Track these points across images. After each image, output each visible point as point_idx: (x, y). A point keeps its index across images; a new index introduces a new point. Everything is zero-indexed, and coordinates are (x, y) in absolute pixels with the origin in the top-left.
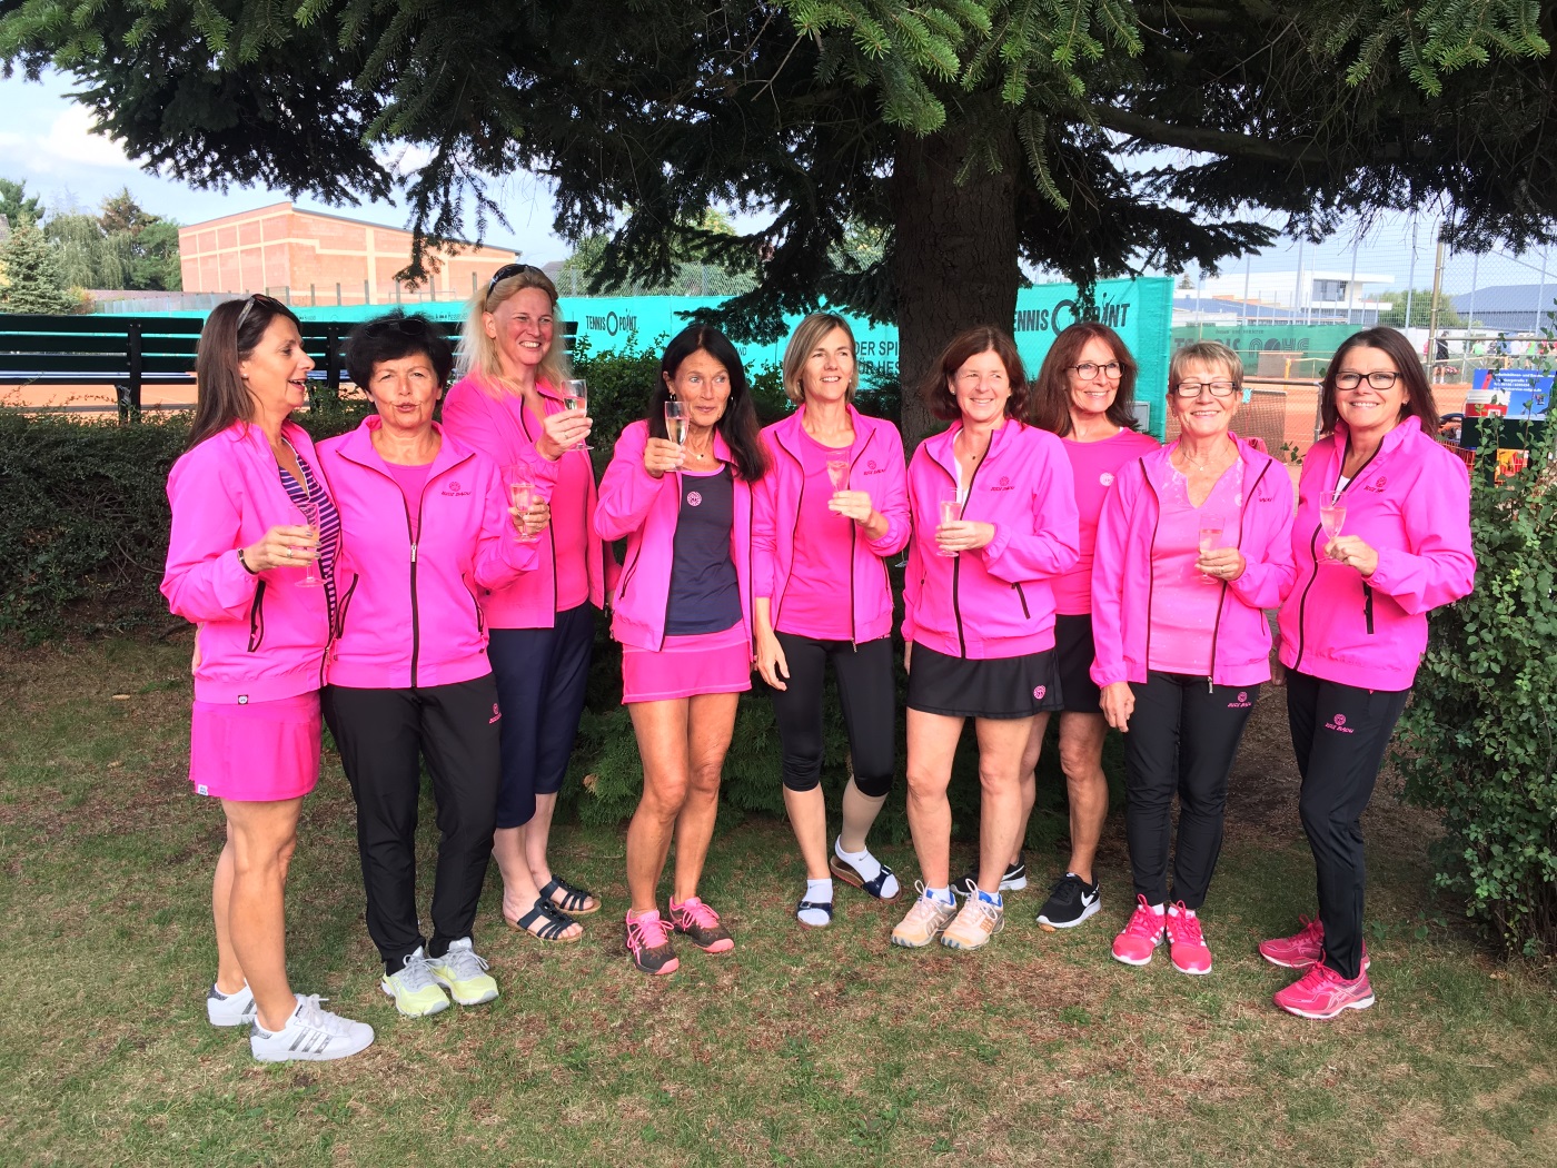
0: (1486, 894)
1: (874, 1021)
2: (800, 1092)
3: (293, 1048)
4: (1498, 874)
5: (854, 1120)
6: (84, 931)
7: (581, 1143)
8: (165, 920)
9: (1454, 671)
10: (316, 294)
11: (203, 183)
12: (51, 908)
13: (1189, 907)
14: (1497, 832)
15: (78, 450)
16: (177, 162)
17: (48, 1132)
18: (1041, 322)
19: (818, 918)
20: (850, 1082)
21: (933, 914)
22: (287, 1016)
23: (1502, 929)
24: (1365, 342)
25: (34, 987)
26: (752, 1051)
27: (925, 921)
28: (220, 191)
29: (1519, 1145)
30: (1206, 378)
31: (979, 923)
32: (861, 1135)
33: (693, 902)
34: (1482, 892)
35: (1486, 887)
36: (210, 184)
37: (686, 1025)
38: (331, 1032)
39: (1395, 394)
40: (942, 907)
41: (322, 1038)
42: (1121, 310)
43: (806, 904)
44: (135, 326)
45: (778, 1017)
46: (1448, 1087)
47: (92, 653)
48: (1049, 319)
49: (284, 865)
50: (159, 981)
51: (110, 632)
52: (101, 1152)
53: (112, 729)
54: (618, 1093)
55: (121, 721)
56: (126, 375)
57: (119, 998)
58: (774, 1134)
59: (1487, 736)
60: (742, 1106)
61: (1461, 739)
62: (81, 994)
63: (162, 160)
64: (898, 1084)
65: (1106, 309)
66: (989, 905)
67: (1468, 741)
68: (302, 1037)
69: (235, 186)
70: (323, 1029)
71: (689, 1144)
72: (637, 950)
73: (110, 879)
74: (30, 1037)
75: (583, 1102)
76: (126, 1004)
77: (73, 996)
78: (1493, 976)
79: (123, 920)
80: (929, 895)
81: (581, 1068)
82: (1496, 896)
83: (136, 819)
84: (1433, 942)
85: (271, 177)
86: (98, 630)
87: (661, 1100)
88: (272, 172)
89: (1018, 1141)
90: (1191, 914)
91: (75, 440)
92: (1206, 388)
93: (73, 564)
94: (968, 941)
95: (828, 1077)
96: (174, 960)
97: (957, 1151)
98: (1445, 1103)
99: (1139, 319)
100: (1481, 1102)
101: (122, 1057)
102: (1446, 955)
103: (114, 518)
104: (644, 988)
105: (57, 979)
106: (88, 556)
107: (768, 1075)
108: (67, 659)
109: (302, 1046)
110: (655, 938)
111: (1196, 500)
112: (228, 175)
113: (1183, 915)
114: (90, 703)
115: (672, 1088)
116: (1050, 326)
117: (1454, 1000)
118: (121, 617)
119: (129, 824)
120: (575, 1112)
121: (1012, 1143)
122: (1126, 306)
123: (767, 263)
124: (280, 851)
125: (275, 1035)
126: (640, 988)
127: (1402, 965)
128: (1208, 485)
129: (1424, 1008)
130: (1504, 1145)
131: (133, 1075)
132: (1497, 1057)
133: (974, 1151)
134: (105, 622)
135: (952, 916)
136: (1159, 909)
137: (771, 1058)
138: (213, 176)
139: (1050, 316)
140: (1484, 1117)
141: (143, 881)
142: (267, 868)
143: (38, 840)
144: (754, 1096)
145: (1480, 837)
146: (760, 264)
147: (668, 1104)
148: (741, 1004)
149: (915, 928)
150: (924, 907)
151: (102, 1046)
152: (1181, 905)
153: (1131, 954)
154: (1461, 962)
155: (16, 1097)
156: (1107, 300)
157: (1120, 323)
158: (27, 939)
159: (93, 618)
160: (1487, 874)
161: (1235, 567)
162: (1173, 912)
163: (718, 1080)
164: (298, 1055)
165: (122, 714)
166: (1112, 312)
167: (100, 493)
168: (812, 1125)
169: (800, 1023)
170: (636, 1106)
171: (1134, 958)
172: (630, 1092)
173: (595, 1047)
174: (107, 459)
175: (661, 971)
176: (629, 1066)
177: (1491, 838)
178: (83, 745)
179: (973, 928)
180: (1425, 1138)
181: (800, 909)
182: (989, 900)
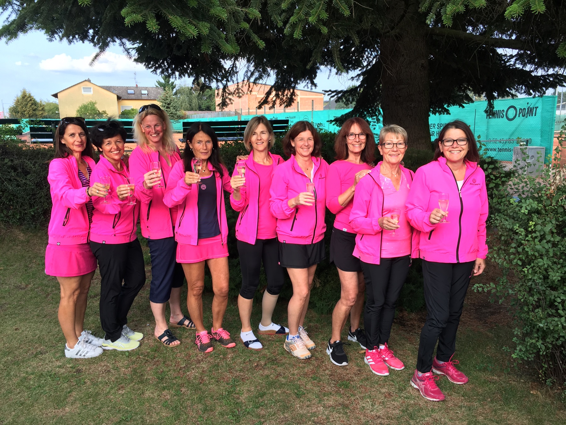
3: (77, 354)
18: (501, 114)
22: (75, 344)
30: (395, 141)
33: (221, 330)
34: (514, 356)
38: (88, 350)
41: (85, 352)
42: (535, 109)
48: (504, 114)
49: (75, 297)
61: (510, 291)
65: (528, 109)
67: (513, 292)
68: (79, 351)
70: (86, 349)
72: (199, 344)
92: (395, 145)
99: (542, 113)
109: (79, 354)
110: (206, 341)
116: (505, 116)
122: (536, 108)
124: (74, 292)
125: (71, 350)
139: (505, 112)
142: (70, 297)
156: (529, 106)
157: (534, 115)
164: (78, 357)
166: (531, 110)
175: (206, 351)
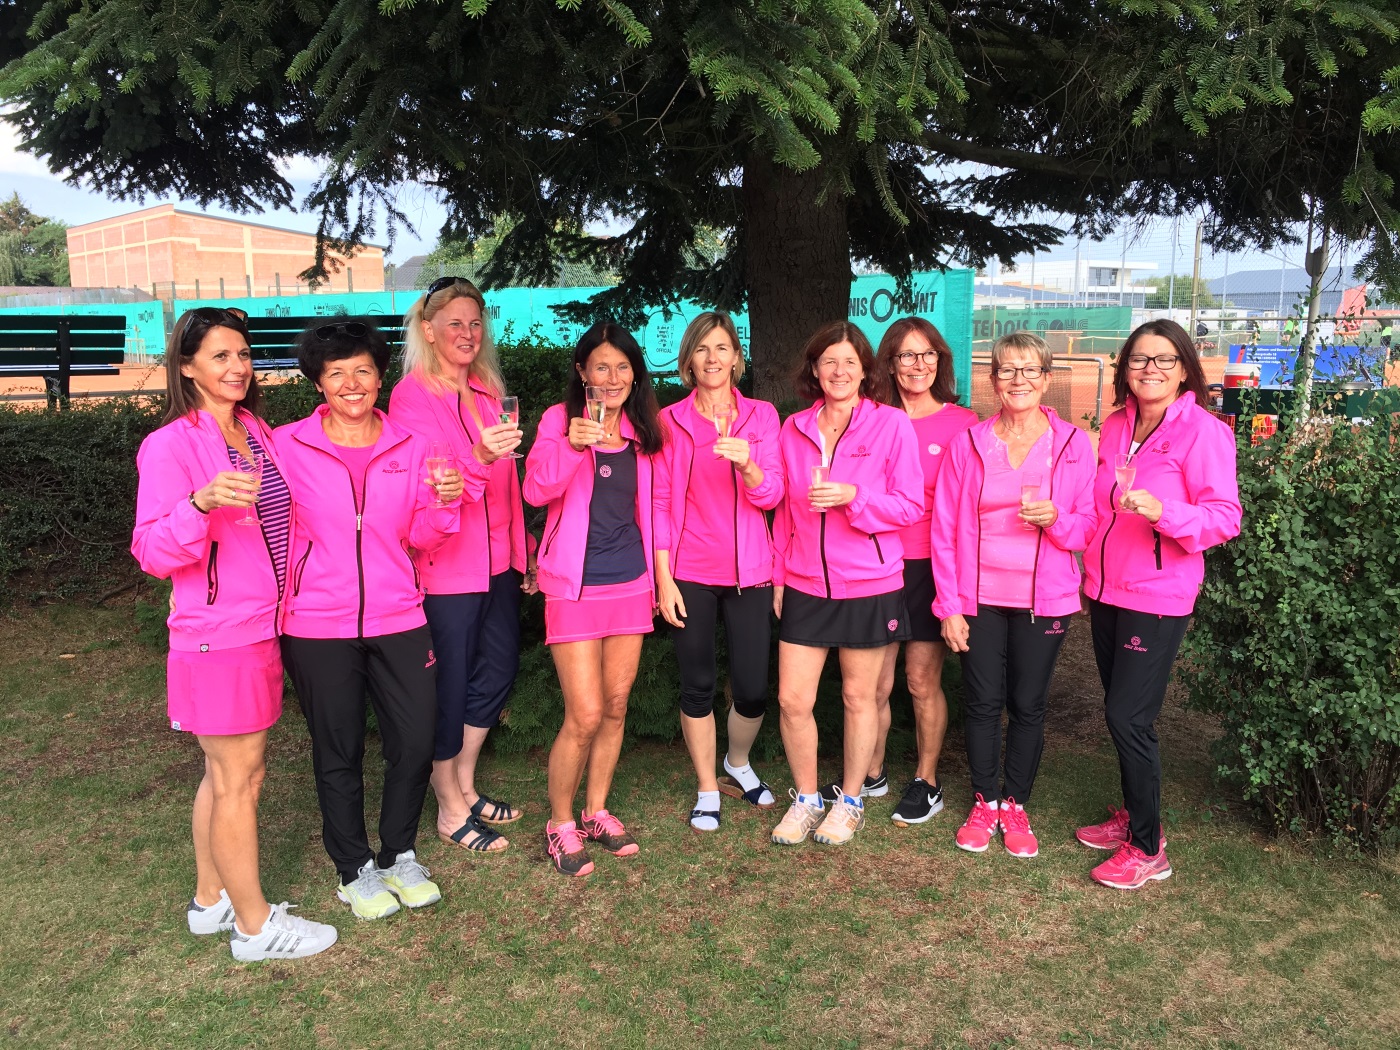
0: (1259, 781)
1: (763, 905)
2: (707, 965)
3: (269, 949)
4: (1268, 764)
5: (754, 985)
6: (66, 859)
7: (527, 1015)
8: (138, 847)
9: (1228, 598)
10: (201, 287)
11: (122, 195)
12: (33, 840)
13: (1017, 803)
14: (1266, 730)
15: (21, 436)
16: (95, 175)
17: (63, 1027)
18: (861, 308)
19: (708, 824)
20: (748, 956)
21: (806, 815)
22: (262, 922)
23: (1272, 811)
24: (1152, 331)
25: (28, 908)
26: (664, 934)
27: (799, 822)
28: (137, 202)
29: (1293, 981)
30: (1019, 364)
31: (845, 822)
32: (761, 997)
33: (603, 813)
34: (1255, 779)
35: (1258, 775)
36: (128, 196)
37: (605, 916)
38: (301, 934)
39: (1176, 373)
40: (812, 810)
41: (294, 939)
42: (930, 297)
43: (698, 812)
44: (64, 323)
45: (682, 906)
46: (1234, 938)
47: (37, 618)
48: (868, 306)
49: (255, 790)
50: (140, 899)
51: (52, 599)
52: (112, 1041)
53: (63, 685)
54: (554, 972)
55: (69, 677)
56: (55, 367)
57: (107, 913)
58: (689, 999)
59: (1256, 651)
60: (660, 978)
61: (1235, 654)
62: (72, 913)
63: (82, 174)
64: (788, 955)
65: (917, 296)
66: (852, 807)
67: (1241, 655)
68: (276, 939)
69: (150, 196)
70: (294, 932)
71: (618, 1011)
72: (558, 856)
73: (82, 814)
74: (32, 949)
75: (525, 982)
76: (114, 918)
77: (66, 914)
78: (1266, 849)
79: (101, 848)
80: (802, 800)
81: (518, 954)
82: (1266, 783)
83: (96, 762)
84: (1217, 825)
85: (183, 190)
86: (41, 597)
87: (591, 976)
88: (183, 183)
89: (890, 995)
90: (1019, 807)
91: (16, 427)
92: (1020, 372)
93: (18, 538)
94: (837, 838)
95: (730, 952)
96: (151, 880)
97: (842, 1006)
98: (1233, 951)
99: (945, 305)
100: (1262, 949)
101: (118, 963)
102: (1228, 834)
103: (53, 496)
104: (566, 887)
105: (49, 900)
106: (32, 532)
107: (679, 953)
108: (15, 624)
109: (276, 946)
110: (573, 846)
111: (1014, 462)
112: (144, 187)
113: (1013, 808)
114: (39, 662)
115: (599, 967)
116: (869, 311)
117: (1236, 870)
118: (61, 584)
119: (91, 766)
120: (519, 990)
121: (886, 998)
122: (934, 294)
123: (628, 262)
124: (250, 777)
125: (253, 938)
126: (562, 887)
127: (1192, 843)
128: (1025, 450)
129: (1212, 877)
130: (1281, 982)
131: (128, 976)
132: (1273, 913)
133: (856, 1005)
134: (48, 590)
135: (822, 817)
136: (993, 805)
137: (680, 939)
138: (131, 188)
139: (869, 303)
140: (1264, 960)
141: (112, 815)
142: (241, 791)
143: (10, 783)
144: (669, 970)
145: (1253, 734)
146: (622, 262)
147: (597, 979)
148: (650, 896)
149: (791, 828)
150: (798, 810)
151: (97, 955)
152: (1011, 801)
153: (972, 842)
154: (1242, 840)
155: (29, 1000)
156: (918, 289)
157: (929, 309)
158: (16, 867)
159: (37, 587)
160: (1260, 765)
161: (1051, 516)
162: (1005, 806)
163: (637, 958)
164: (273, 954)
165: (69, 671)
166: (922, 299)
167: (40, 474)
168: (720, 991)
169: (701, 910)
170: (570, 982)
171: (975, 846)
172: (564, 971)
173: (530, 936)
174: (47, 443)
175: (579, 873)
176: (560, 951)
177: (1261, 735)
178: (37, 700)
179: (839, 826)
180: (1218, 980)
181: (693, 817)
182: (853, 803)
